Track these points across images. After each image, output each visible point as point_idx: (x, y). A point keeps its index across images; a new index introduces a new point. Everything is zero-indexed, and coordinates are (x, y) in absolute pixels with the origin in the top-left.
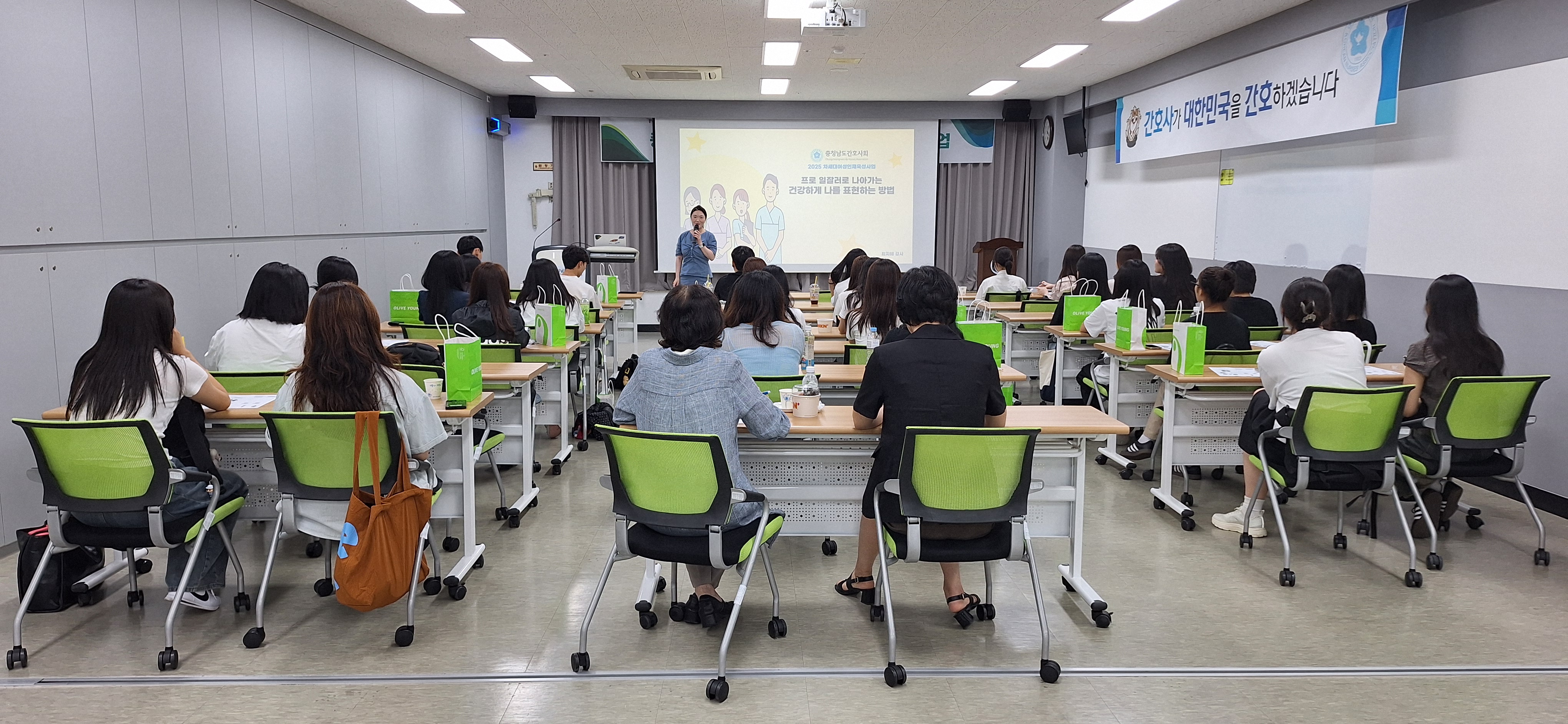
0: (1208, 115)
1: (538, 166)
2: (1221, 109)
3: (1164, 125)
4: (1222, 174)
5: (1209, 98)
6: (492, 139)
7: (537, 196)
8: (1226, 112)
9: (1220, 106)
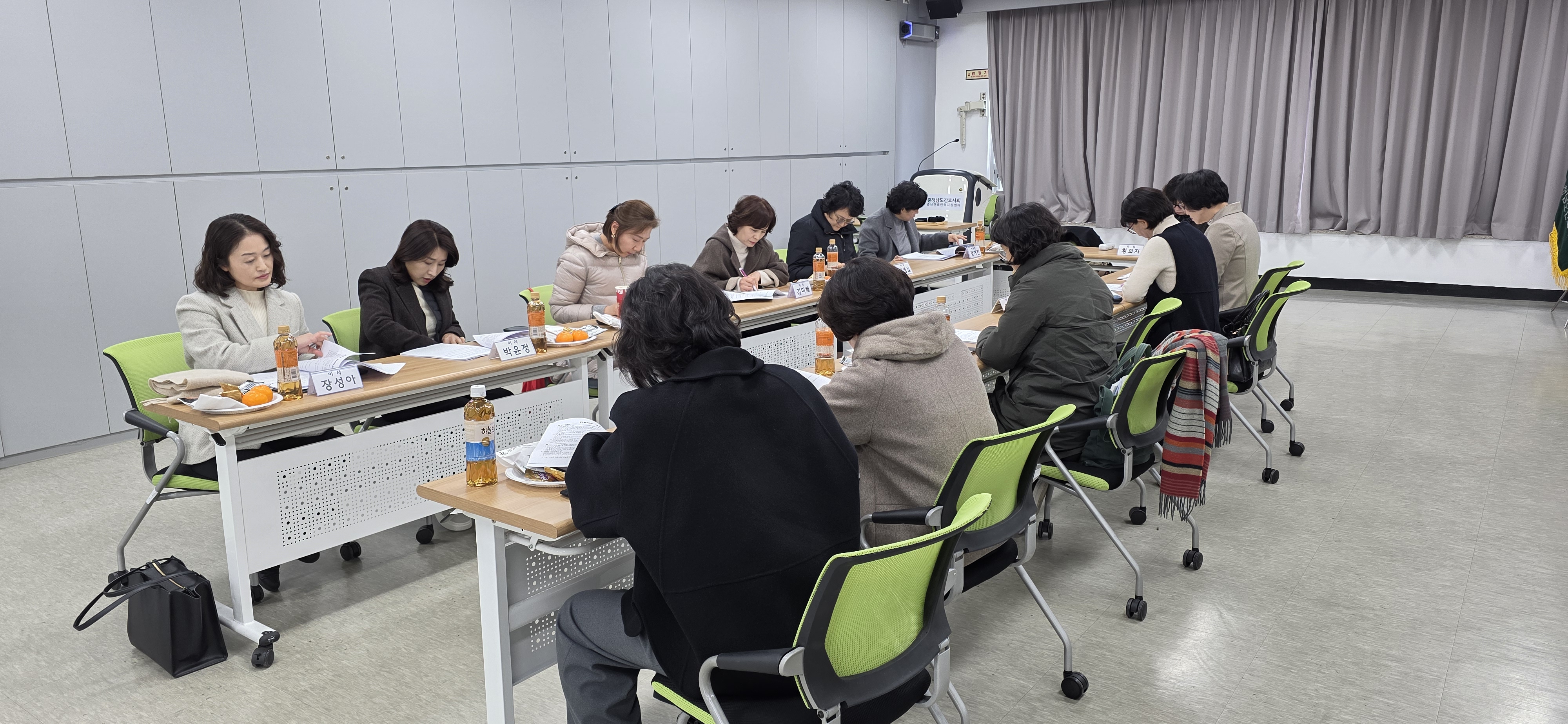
1: (971, 74)
6: (909, 48)
7: (966, 110)
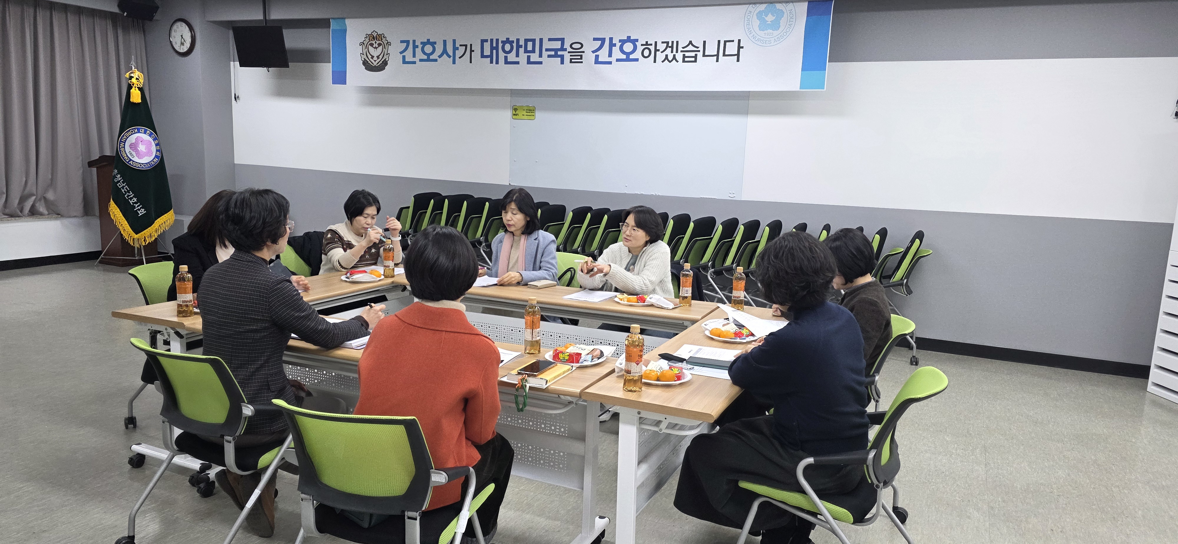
0: (529, 57)
2: (553, 53)
3: (440, 57)
4: (516, 110)
5: (526, 41)
8: (562, 57)
9: (547, 50)
